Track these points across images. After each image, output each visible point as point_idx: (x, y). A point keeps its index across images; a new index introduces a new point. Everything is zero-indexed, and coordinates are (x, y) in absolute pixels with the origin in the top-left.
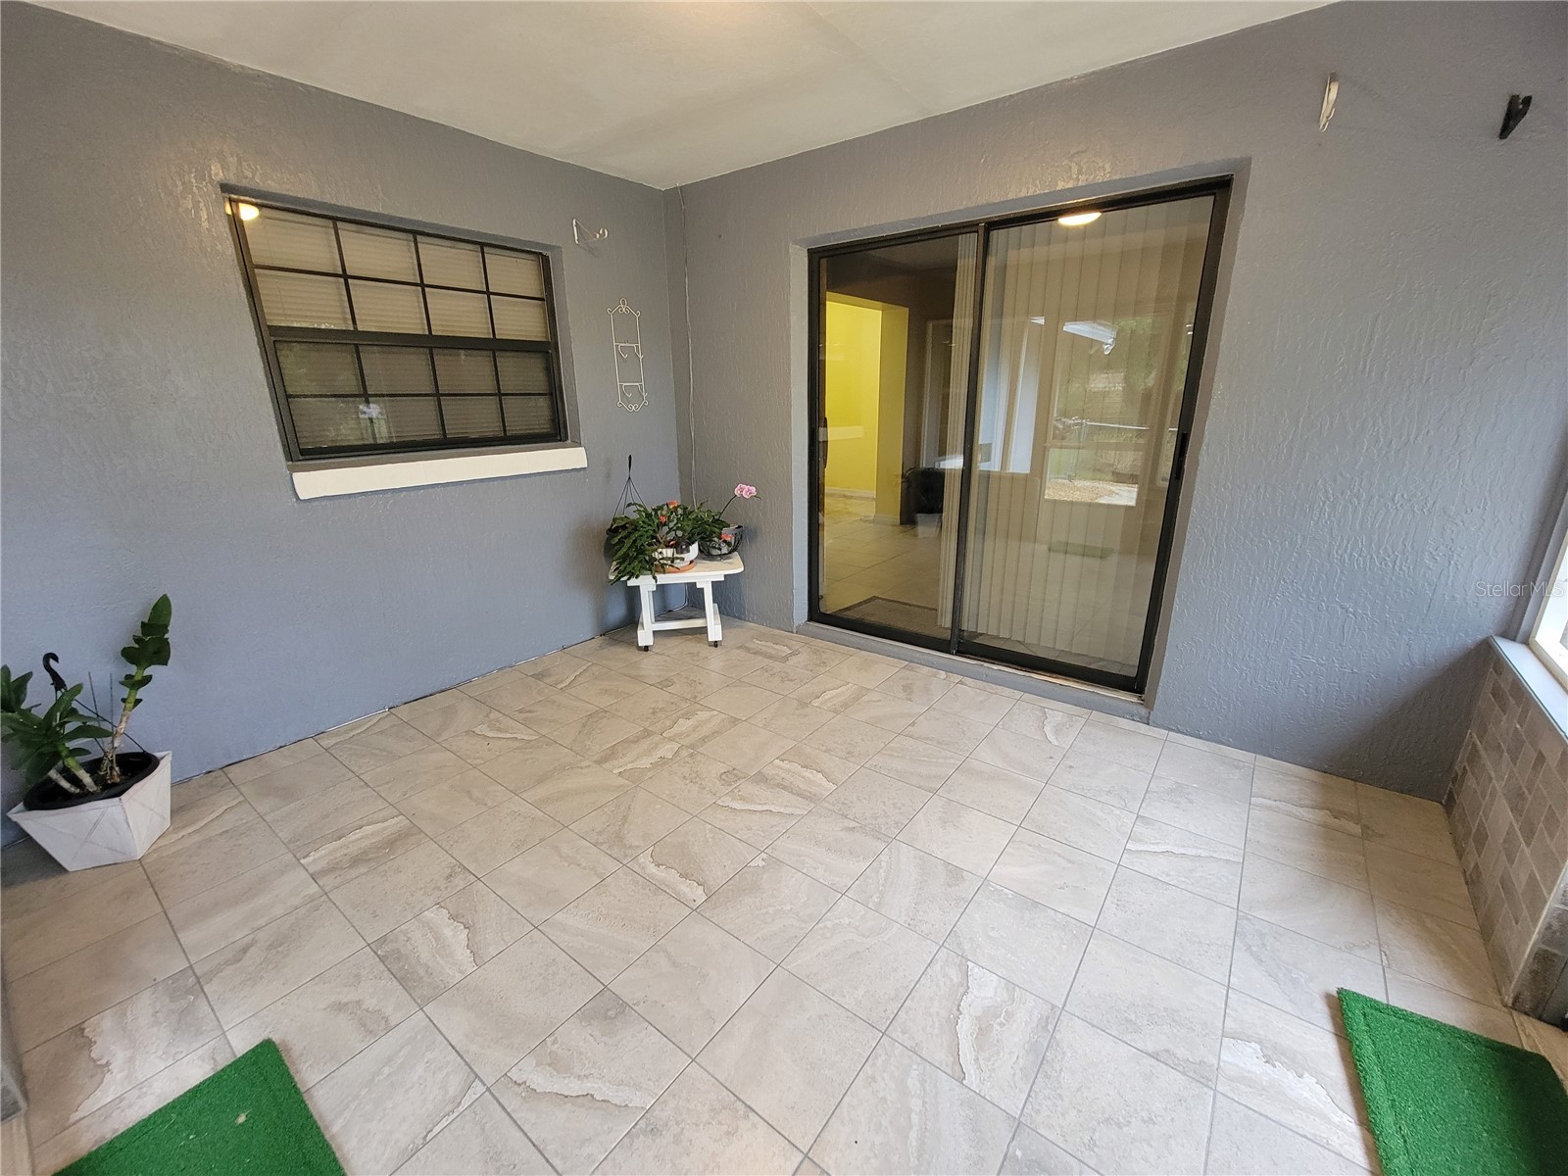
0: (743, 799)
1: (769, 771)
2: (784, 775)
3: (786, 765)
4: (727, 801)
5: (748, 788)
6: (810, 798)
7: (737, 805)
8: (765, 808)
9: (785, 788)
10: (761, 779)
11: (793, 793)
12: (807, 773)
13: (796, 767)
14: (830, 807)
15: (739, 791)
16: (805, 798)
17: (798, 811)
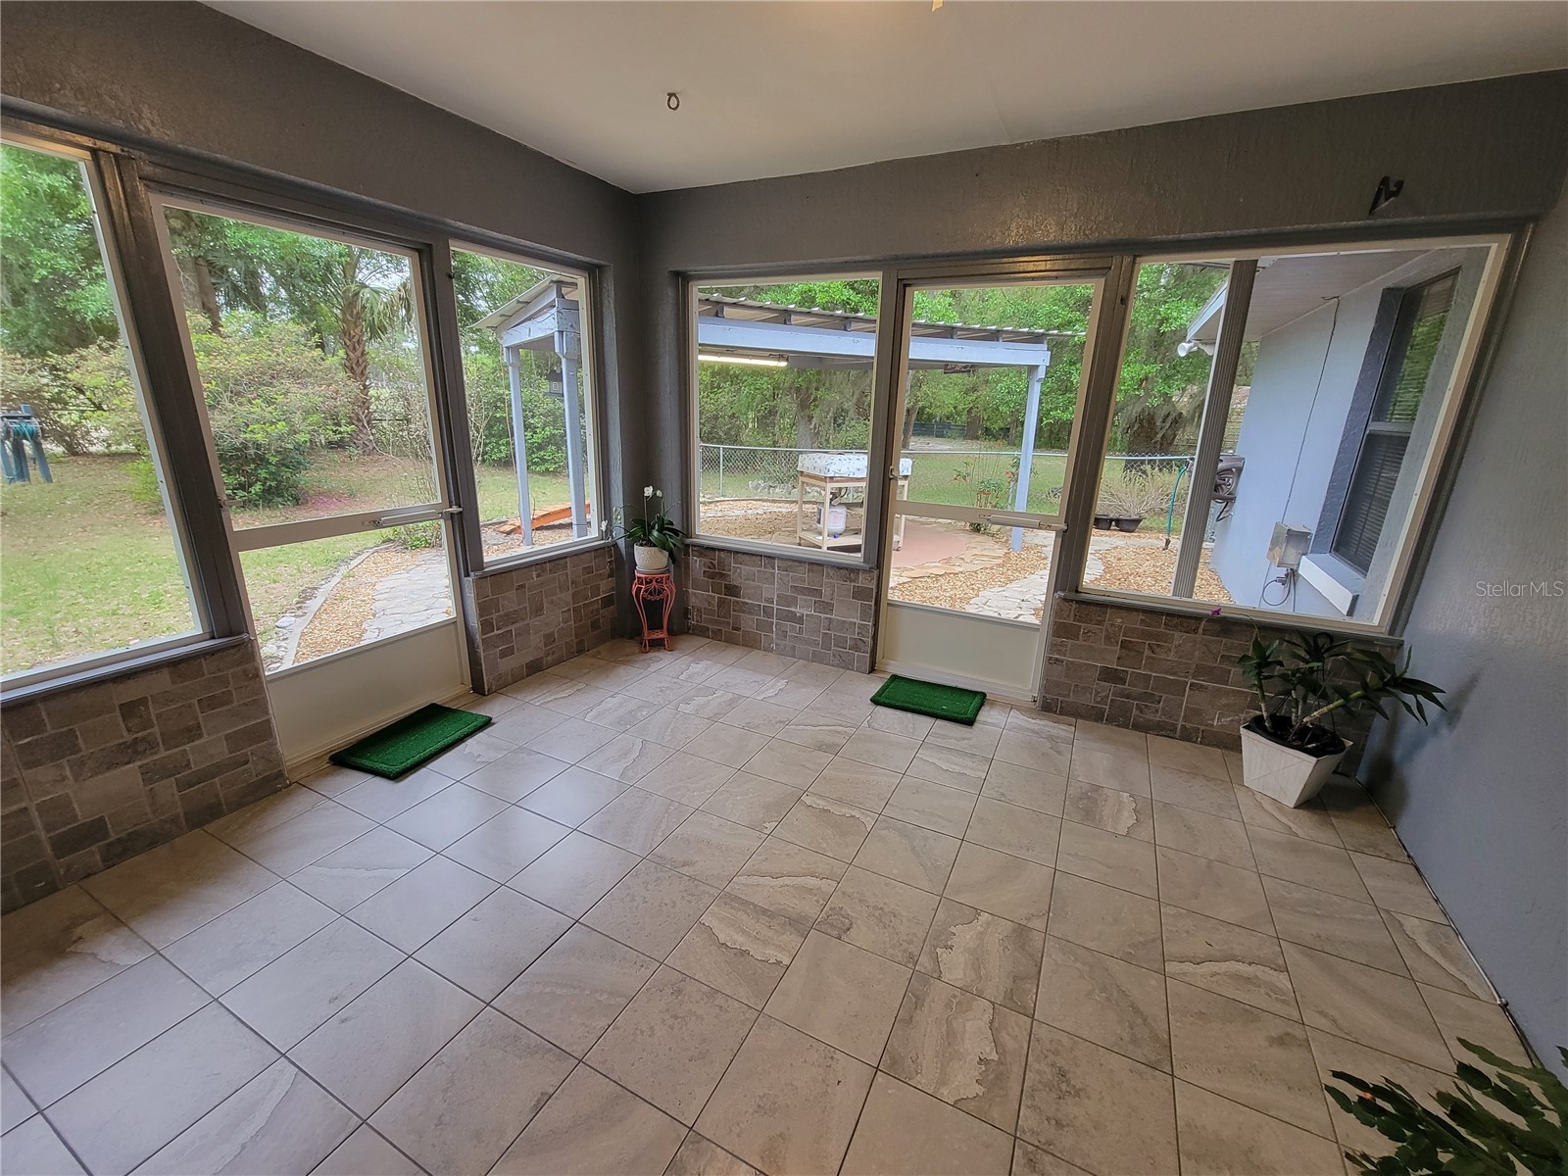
0: (810, 891)
1: (791, 939)
2: (770, 933)
3: (773, 954)
4: (827, 886)
5: (809, 908)
6: (732, 900)
7: (812, 882)
8: (780, 881)
9: (765, 912)
10: (799, 925)
11: (753, 904)
12: (739, 940)
13: (757, 951)
14: (708, 888)
15: (817, 901)
16: (737, 898)
17: (743, 879)
